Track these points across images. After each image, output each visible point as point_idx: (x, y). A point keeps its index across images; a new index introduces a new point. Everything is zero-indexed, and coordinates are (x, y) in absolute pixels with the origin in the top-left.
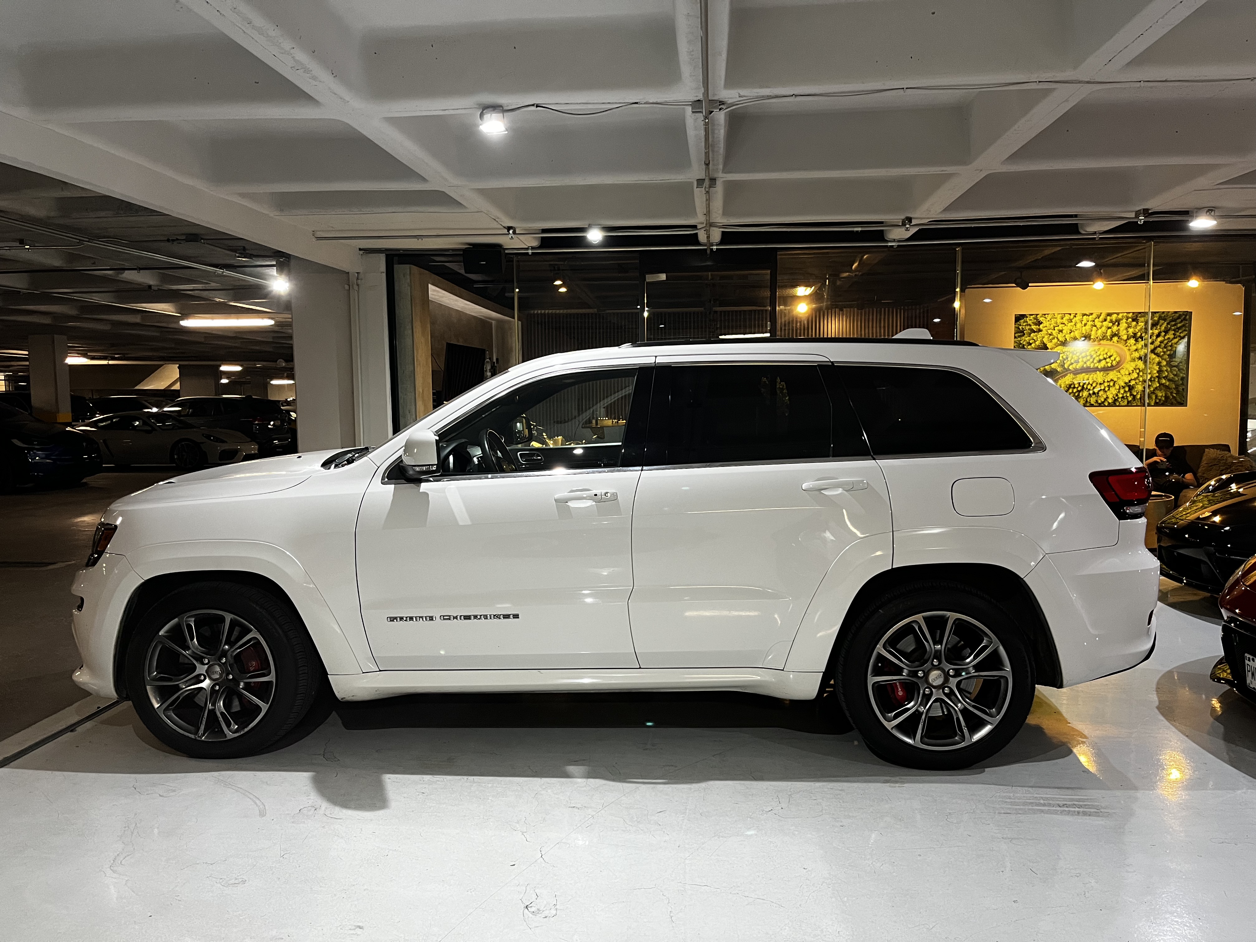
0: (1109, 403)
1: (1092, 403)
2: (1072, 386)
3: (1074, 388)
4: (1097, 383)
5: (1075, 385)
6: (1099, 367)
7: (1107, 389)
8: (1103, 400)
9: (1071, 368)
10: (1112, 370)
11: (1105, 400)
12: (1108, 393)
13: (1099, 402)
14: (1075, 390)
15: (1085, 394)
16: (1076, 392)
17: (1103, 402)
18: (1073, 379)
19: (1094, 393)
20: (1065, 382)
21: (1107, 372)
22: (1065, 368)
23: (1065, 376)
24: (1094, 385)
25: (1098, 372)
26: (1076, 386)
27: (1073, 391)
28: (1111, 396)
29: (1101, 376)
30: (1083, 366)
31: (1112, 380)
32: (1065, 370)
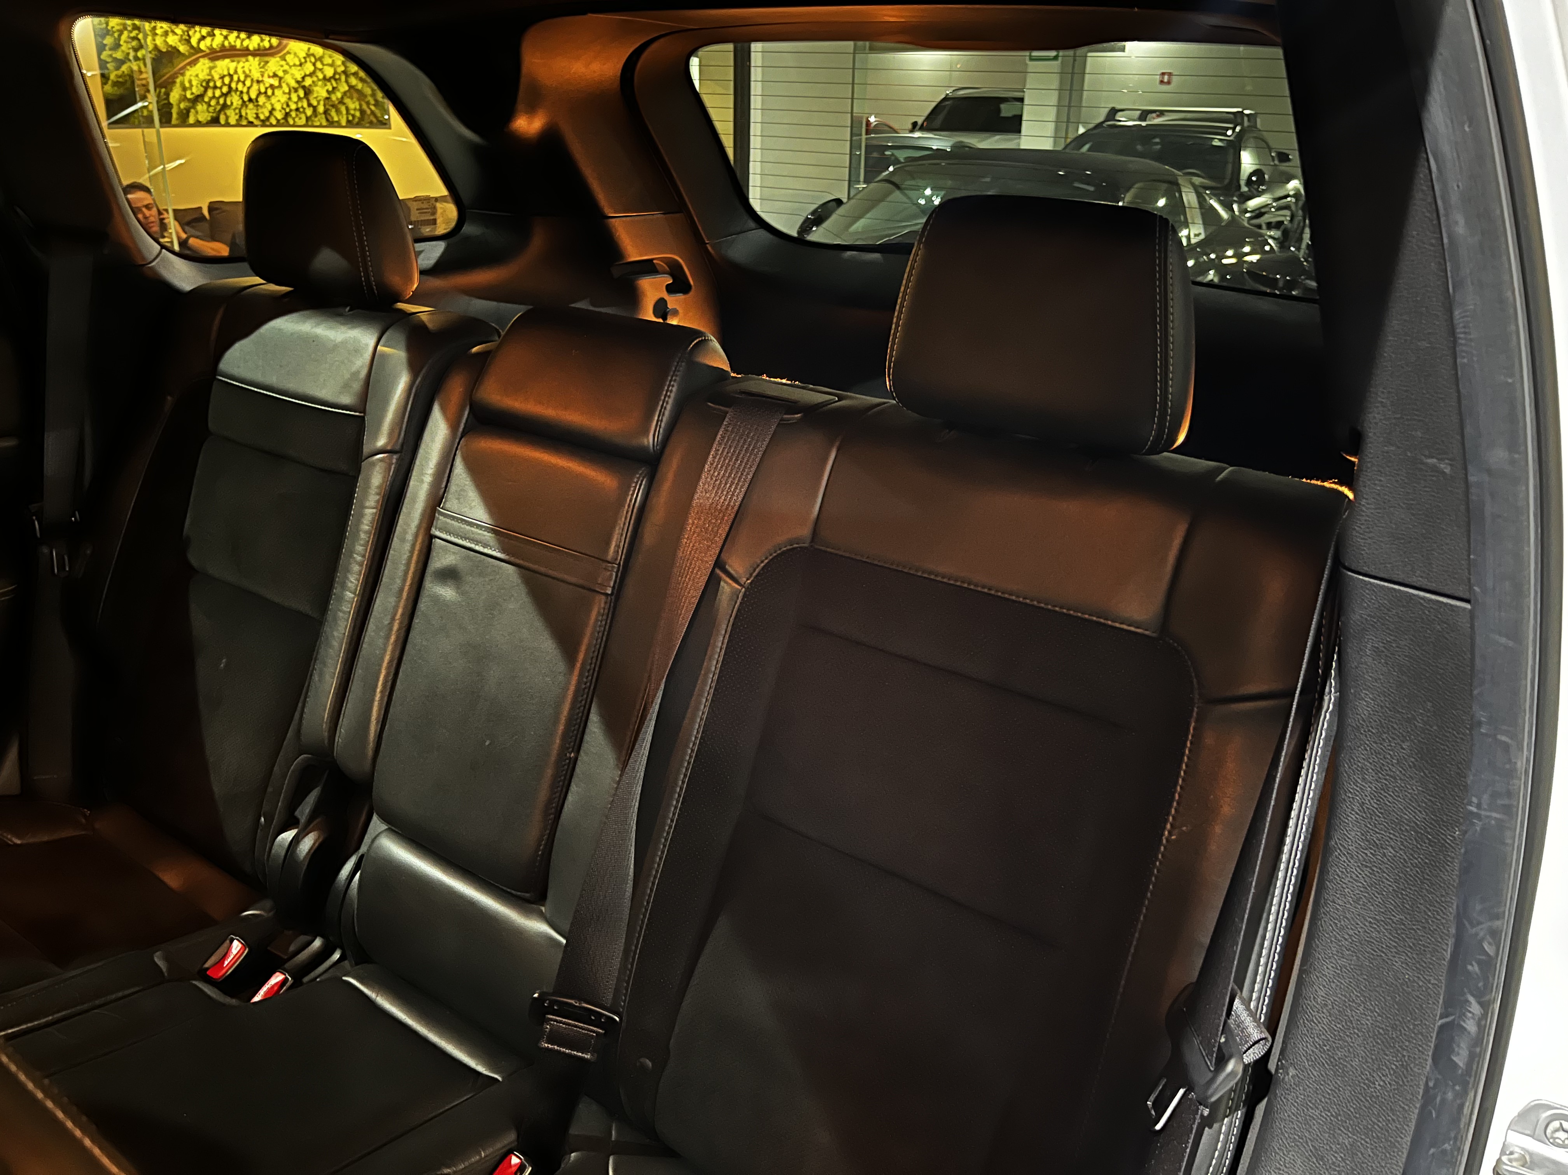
0: (278, 121)
1: (251, 119)
2: (211, 84)
3: (215, 87)
4: (252, 80)
5: (215, 82)
6: (251, 48)
7: (270, 92)
8: (267, 114)
9: (202, 46)
10: (272, 55)
11: (271, 113)
12: (274, 100)
13: (262, 117)
14: (218, 93)
15: (235, 100)
16: (220, 97)
17: (268, 118)
18: (211, 68)
19: (250, 100)
20: (197, 76)
21: (266, 59)
22: (192, 47)
23: (194, 63)
24: (248, 83)
25: (250, 58)
26: (219, 84)
27: (214, 93)
28: (278, 107)
29: (258, 67)
30: (223, 45)
31: (275, 75)
32: (192, 51)
